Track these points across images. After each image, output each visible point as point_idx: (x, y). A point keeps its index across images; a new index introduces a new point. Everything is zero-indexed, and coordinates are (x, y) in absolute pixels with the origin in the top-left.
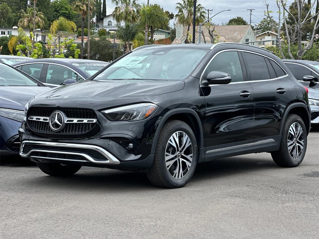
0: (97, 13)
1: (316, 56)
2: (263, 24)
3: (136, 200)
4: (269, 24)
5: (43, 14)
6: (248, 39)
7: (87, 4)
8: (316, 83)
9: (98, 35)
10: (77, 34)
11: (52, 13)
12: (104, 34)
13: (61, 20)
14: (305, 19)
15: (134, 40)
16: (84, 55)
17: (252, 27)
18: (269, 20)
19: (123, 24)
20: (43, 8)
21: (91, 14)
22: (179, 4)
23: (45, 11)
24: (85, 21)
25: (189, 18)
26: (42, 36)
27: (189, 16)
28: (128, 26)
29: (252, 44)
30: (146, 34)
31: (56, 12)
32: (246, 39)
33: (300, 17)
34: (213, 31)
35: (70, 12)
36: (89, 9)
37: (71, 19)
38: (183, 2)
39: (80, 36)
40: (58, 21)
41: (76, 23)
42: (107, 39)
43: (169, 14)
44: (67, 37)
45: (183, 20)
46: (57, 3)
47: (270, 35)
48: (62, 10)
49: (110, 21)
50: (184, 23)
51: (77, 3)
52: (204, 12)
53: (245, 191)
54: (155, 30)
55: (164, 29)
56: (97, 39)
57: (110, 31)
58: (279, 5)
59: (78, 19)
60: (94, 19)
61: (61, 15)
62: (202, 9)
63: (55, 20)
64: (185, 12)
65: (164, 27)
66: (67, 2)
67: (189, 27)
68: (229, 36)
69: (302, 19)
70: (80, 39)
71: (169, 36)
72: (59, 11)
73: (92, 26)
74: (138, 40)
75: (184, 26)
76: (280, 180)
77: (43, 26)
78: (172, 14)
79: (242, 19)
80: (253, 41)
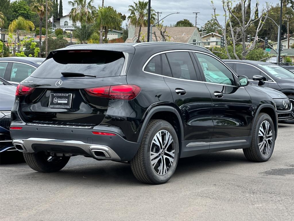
0: (54, 13)
1: (256, 56)
2: (208, 26)
3: (108, 202)
4: (212, 26)
5: (3, 14)
6: (195, 40)
7: (45, 5)
8: (264, 82)
9: (55, 34)
10: (36, 33)
11: (11, 13)
12: (61, 33)
13: (20, 20)
14: (249, 22)
15: (90, 39)
16: (42, 53)
17: (198, 29)
18: (213, 23)
19: (79, 24)
20: (3, 8)
21: (49, 15)
22: (131, 6)
23: (5, 11)
24: (43, 21)
25: (140, 20)
26: (2, 34)
27: (141, 17)
28: (84, 27)
29: (198, 44)
30: (101, 34)
31: (15, 12)
32: (193, 40)
33: (244, 20)
34: (164, 32)
35: (28, 12)
36: (47, 9)
37: (29, 19)
38: (135, 4)
39: (38, 34)
40: (17, 20)
41: (33, 22)
42: (63, 38)
43: (121, 16)
44: (25, 36)
45: (135, 21)
46: (16, 4)
47: (214, 36)
48: (21, 10)
49: (66, 22)
50: (137, 24)
51: (35, 4)
52: (154, 14)
53: (214, 191)
54: (108, 31)
55: (118, 29)
56: (54, 38)
57: (66, 31)
58: (225, 9)
59: (36, 19)
60: (51, 19)
61: (20, 15)
62: (153, 12)
63: (14, 19)
64: (137, 14)
65: (117, 27)
66: (26, 3)
67: (140, 28)
68: (178, 36)
69: (246, 22)
70: (39, 37)
71: (122, 36)
72: (18, 11)
73: (50, 26)
74: (93, 39)
75: (136, 27)
76: (244, 178)
77: (3, 25)
78: (124, 15)
79: (189, 21)
80: (199, 42)
